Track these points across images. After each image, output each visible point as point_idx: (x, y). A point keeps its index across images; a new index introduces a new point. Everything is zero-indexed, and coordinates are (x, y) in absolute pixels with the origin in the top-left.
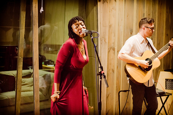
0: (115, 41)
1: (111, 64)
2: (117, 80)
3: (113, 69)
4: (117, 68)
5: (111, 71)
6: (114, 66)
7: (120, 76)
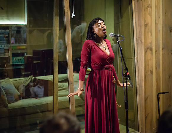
0: (152, 41)
1: (148, 65)
2: (156, 81)
3: (151, 70)
4: (156, 69)
5: (149, 73)
6: (152, 67)
7: (160, 77)
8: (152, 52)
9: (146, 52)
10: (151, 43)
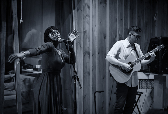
8: (90, 55)
9: (84, 56)
10: (89, 48)
